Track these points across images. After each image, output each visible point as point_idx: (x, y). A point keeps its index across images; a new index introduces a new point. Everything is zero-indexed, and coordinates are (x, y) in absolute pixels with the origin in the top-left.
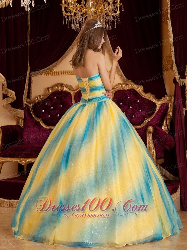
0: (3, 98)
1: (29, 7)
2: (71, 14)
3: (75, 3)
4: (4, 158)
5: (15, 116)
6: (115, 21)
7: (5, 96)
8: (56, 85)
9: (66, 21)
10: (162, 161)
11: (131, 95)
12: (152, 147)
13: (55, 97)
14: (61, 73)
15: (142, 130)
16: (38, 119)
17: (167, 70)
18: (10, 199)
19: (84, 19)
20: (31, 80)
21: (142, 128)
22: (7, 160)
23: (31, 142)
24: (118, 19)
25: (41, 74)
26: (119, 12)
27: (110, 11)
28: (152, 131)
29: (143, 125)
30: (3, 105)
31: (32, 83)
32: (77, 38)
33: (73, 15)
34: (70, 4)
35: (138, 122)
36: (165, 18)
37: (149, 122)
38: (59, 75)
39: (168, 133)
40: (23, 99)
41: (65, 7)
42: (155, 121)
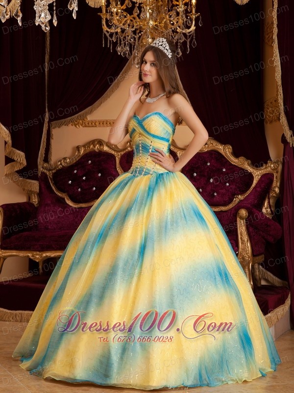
0: (6, 164)
1: (48, 25)
2: (116, 30)
3: (122, 12)
4: (7, 251)
5: (24, 190)
6: (188, 43)
7: (8, 160)
8: (90, 142)
9: (109, 42)
10: (261, 258)
11: (213, 161)
12: (246, 240)
13: (90, 161)
14: (99, 124)
15: (231, 213)
16: (61, 194)
17: (271, 122)
18: (16, 310)
19: (137, 39)
20: (51, 135)
21: (231, 210)
22: (11, 254)
23: (50, 227)
24: (192, 39)
25: (67, 125)
26: (195, 28)
27: (179, 27)
28: (246, 215)
29: (231, 206)
30: (5, 173)
31: (53, 139)
32: (125, 67)
33: (119, 31)
34: (114, 15)
35: (224, 201)
36: (269, 37)
37: (241, 201)
38: (96, 126)
39: (271, 218)
40: (38, 163)
41: (106, 19)
42: (251, 200)
